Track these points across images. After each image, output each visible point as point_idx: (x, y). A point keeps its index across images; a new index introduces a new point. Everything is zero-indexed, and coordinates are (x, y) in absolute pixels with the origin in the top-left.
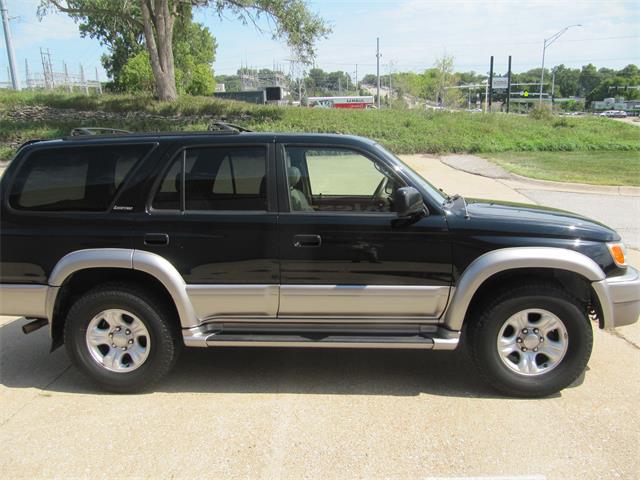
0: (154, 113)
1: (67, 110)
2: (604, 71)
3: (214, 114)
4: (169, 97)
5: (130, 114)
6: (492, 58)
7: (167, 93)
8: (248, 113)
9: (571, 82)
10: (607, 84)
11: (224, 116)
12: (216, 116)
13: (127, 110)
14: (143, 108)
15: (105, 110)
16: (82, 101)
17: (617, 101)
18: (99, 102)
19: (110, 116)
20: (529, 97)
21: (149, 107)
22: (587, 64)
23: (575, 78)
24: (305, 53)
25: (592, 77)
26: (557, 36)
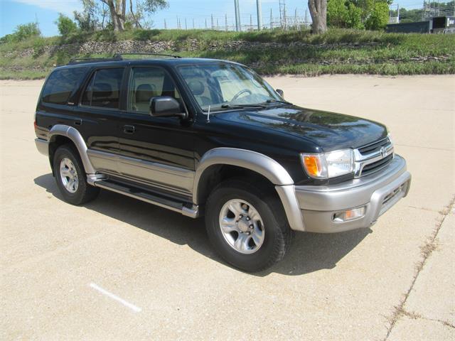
0: (308, 42)
1: (255, 43)
3: (349, 42)
4: (320, 30)
5: (292, 44)
7: (319, 27)
8: (376, 40)
11: (356, 43)
12: (350, 44)
13: (290, 41)
14: (300, 40)
15: (278, 42)
16: (264, 36)
18: (275, 36)
19: (280, 46)
21: (305, 39)
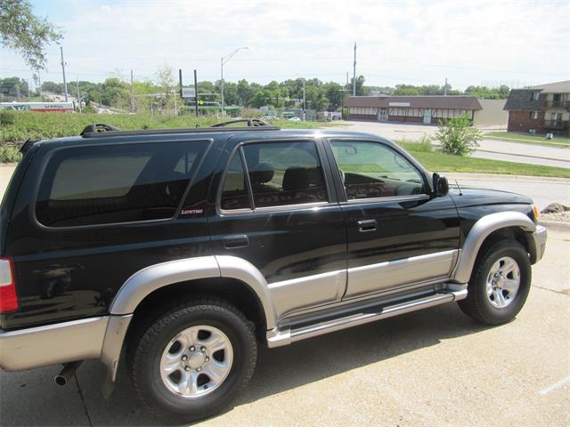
2: (253, 85)
6: (195, 71)
9: (231, 93)
10: (259, 96)
17: (270, 109)
20: (204, 105)
22: (241, 80)
23: (234, 91)
24: (34, 57)
25: (247, 90)
26: (231, 55)
